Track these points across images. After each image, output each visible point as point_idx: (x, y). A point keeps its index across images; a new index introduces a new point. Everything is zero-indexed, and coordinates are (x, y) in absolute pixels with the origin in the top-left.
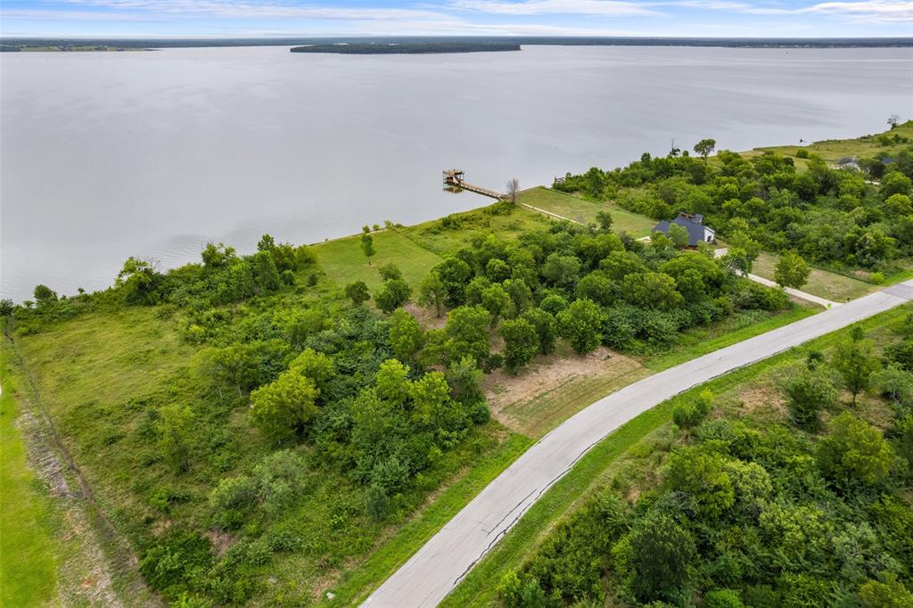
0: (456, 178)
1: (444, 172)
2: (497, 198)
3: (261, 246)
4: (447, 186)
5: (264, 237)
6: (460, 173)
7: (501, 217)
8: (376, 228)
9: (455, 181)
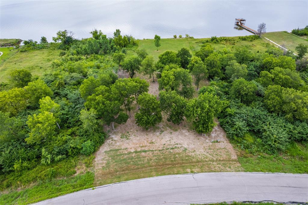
0: (240, 22)
1: (236, 19)
2: (254, 33)
3: (115, 34)
4: (236, 26)
5: (117, 30)
6: (243, 20)
7: (247, 42)
8: (180, 37)
9: (239, 24)
